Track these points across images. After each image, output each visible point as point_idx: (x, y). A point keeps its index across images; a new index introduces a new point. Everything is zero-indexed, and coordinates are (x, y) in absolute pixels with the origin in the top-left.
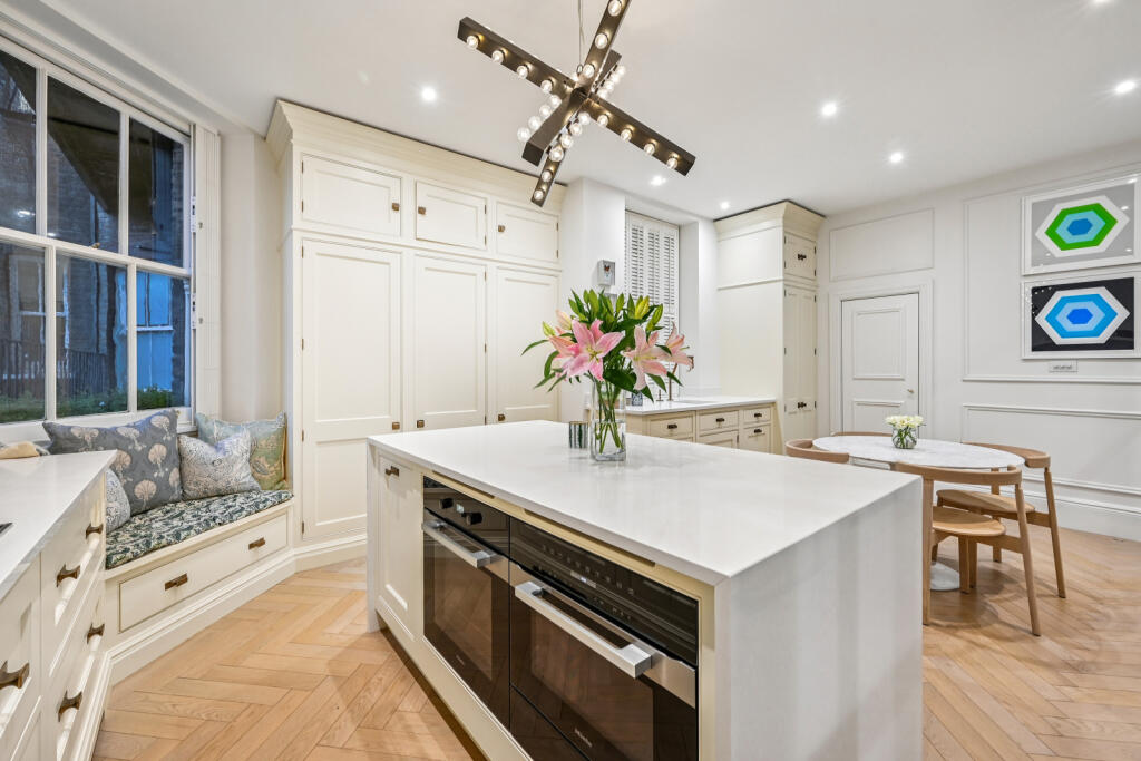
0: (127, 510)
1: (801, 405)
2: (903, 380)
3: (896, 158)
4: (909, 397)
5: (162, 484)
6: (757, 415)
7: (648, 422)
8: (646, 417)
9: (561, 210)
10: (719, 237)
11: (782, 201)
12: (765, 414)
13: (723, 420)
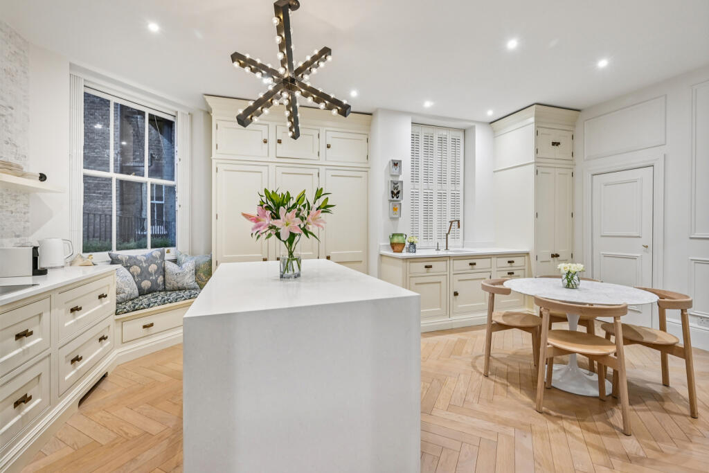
0: (136, 292)
2: (639, 237)
3: (603, 63)
4: (644, 251)
5: (154, 282)
6: (509, 262)
7: (408, 263)
8: (406, 259)
9: (370, 130)
10: (495, 134)
11: (533, 105)
12: (518, 261)
13: (475, 264)
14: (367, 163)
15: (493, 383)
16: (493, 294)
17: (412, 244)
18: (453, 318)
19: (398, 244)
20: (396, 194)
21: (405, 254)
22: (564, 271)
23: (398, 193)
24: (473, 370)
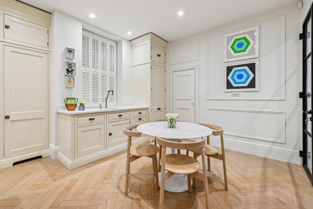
1: (159, 109)
2: (190, 100)
3: (181, 13)
4: (192, 105)
6: (139, 113)
7: (76, 118)
8: (75, 115)
9: (50, 25)
10: (132, 47)
11: (149, 33)
12: (144, 113)
13: (121, 115)
14: (48, 48)
15: (130, 200)
16: (131, 137)
17: (81, 104)
18: (108, 149)
19: (71, 105)
20: (70, 71)
21: (77, 111)
22: (169, 118)
23: (72, 70)
24: (118, 191)
